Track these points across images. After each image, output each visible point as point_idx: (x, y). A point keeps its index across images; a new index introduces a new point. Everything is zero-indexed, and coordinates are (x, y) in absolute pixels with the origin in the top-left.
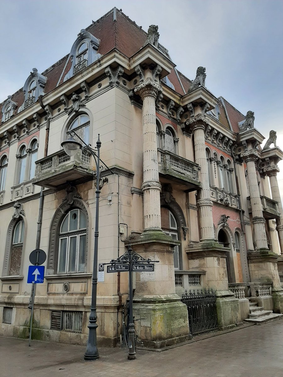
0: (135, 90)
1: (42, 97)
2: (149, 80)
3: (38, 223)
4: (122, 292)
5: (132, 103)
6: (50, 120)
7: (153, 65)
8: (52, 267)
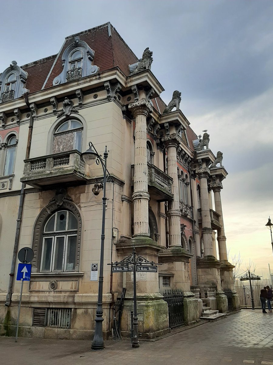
0: (129, 107)
1: (28, 95)
2: (145, 101)
3: (18, 221)
4: (113, 290)
5: (124, 117)
6: (34, 119)
7: (147, 88)
8: (35, 265)
